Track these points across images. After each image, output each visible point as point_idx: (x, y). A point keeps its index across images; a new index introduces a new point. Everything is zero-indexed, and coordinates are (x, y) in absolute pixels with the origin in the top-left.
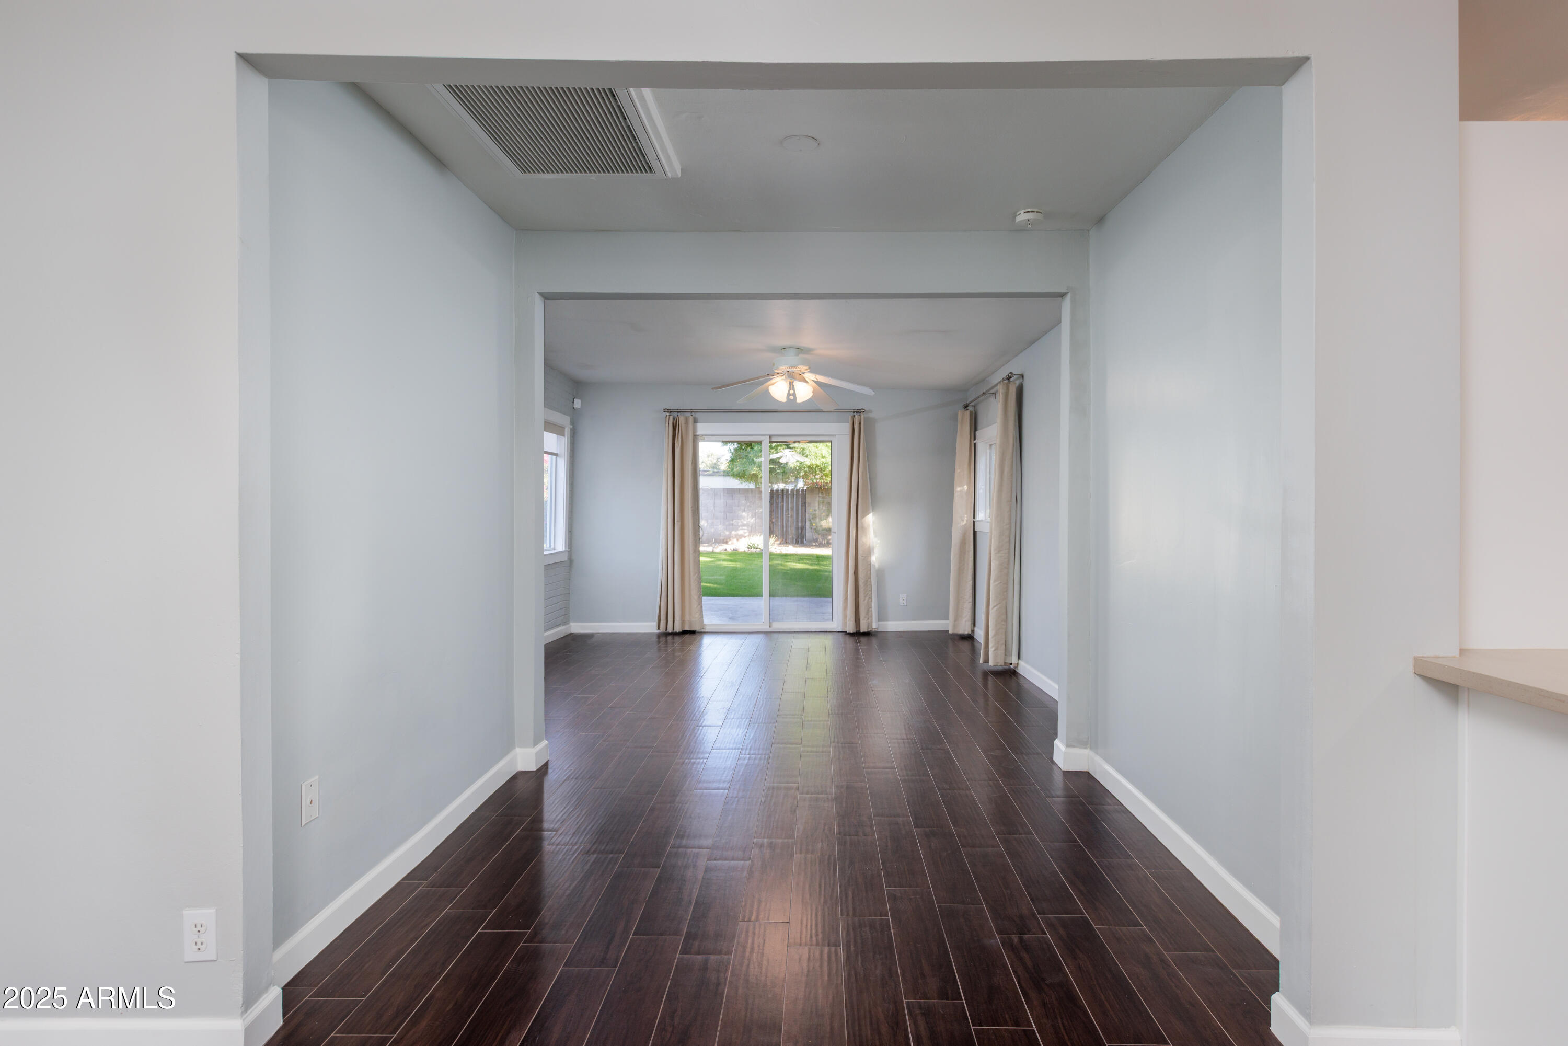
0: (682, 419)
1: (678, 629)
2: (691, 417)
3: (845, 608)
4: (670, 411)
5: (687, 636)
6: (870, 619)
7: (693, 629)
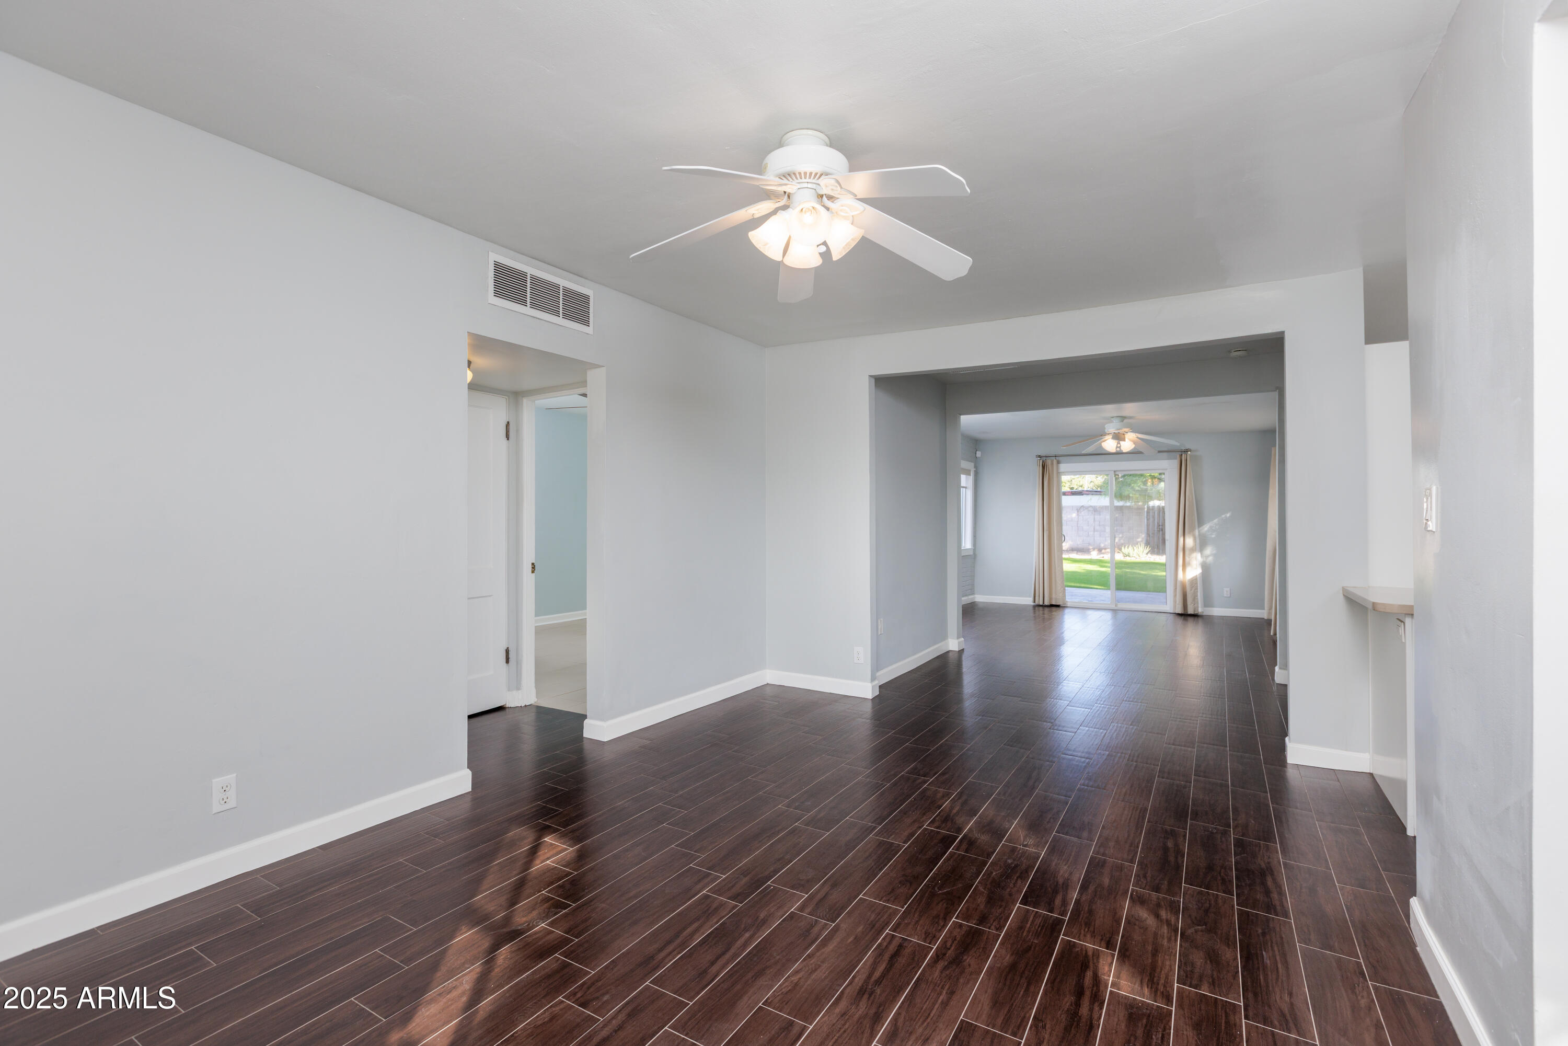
0: (1049, 462)
1: (1047, 603)
2: (1055, 460)
3: (1175, 596)
4: (1040, 456)
5: (1054, 609)
6: (1196, 605)
7: (1057, 604)
